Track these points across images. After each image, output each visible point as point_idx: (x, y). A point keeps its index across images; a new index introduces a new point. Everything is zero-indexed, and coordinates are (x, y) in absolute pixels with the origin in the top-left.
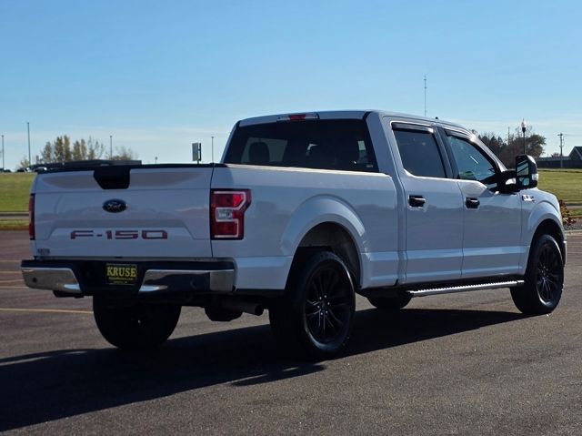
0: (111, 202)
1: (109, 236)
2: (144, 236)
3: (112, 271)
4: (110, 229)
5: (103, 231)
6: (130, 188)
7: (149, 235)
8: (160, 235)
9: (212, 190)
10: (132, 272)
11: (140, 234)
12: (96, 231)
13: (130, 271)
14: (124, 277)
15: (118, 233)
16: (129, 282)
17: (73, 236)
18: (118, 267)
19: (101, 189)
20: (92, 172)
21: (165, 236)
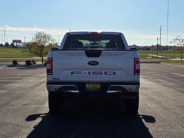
0: (92, 61)
1: (89, 73)
4: (90, 71)
5: (87, 72)
6: (100, 57)
7: (107, 73)
8: (113, 73)
9: (135, 59)
10: (98, 86)
11: (104, 73)
12: (83, 72)
13: (97, 86)
14: (95, 88)
15: (93, 73)
16: (97, 89)
17: (72, 73)
18: (92, 84)
19: (87, 57)
20: (84, 51)
21: (115, 74)
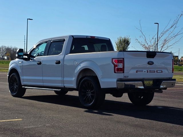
0: (150, 62)
1: (148, 72)
2: (157, 72)
3: (146, 82)
5: (146, 70)
6: (154, 58)
7: (158, 71)
9: (172, 60)
12: (144, 70)
14: (149, 84)
15: (150, 71)
16: (151, 85)
17: (137, 72)
18: (148, 81)
19: (147, 58)
21: (162, 72)
